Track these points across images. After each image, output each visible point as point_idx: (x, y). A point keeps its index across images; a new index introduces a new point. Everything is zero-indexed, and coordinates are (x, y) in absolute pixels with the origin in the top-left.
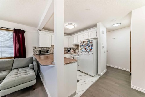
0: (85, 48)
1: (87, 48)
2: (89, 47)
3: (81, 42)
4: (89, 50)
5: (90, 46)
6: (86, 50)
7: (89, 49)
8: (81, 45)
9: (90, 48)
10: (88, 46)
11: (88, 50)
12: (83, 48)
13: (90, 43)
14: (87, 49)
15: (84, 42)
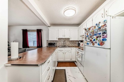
0: (91, 40)
1: (94, 40)
2: (98, 39)
3: (86, 29)
4: (99, 44)
5: (101, 35)
6: (93, 44)
7: (97, 41)
8: (86, 35)
9: (101, 39)
10: (95, 35)
11: (96, 45)
12: (88, 40)
13: (100, 28)
14: (94, 42)
15: (89, 29)
